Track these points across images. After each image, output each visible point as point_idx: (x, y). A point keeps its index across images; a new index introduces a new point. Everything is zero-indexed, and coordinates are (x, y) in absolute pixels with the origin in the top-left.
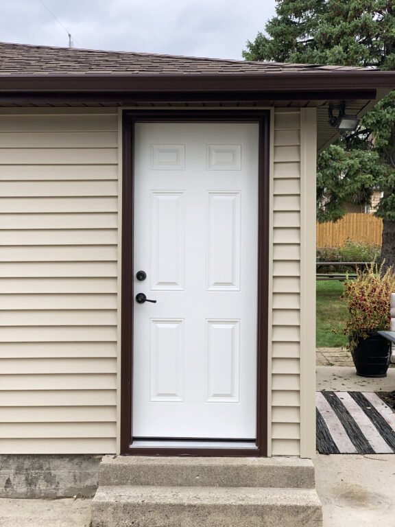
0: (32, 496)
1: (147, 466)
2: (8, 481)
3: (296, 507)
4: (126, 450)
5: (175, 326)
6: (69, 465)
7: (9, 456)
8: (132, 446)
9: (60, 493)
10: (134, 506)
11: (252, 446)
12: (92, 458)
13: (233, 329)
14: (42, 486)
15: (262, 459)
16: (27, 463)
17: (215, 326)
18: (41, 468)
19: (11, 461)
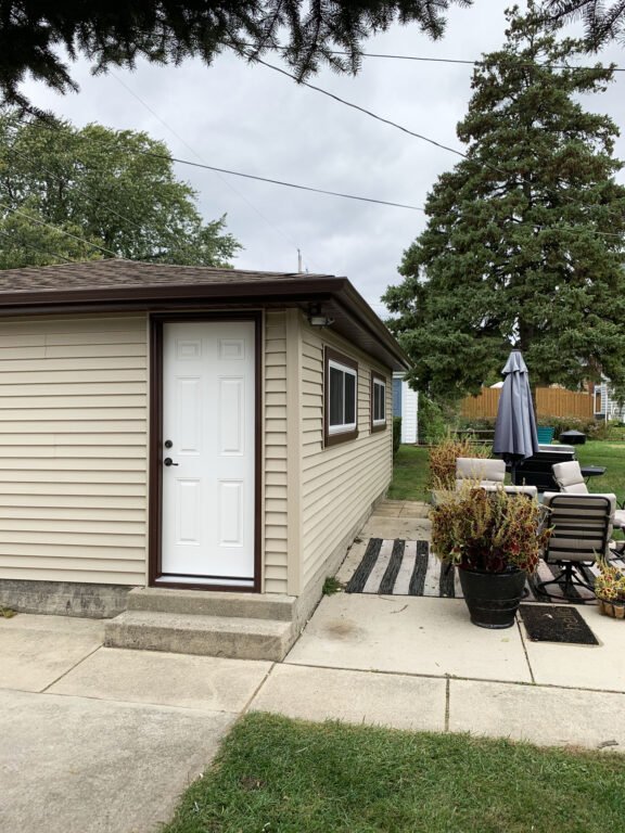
0: (84, 615)
1: (162, 597)
2: (69, 603)
3: (261, 636)
4: (152, 584)
5: (194, 484)
6: (113, 593)
7: (70, 583)
8: (157, 580)
9: (105, 615)
10: (136, 628)
11: (251, 584)
12: (127, 587)
13: (239, 488)
14: (92, 608)
15: (256, 595)
16: (83, 590)
17: (225, 485)
18: (92, 594)
19: (71, 588)
